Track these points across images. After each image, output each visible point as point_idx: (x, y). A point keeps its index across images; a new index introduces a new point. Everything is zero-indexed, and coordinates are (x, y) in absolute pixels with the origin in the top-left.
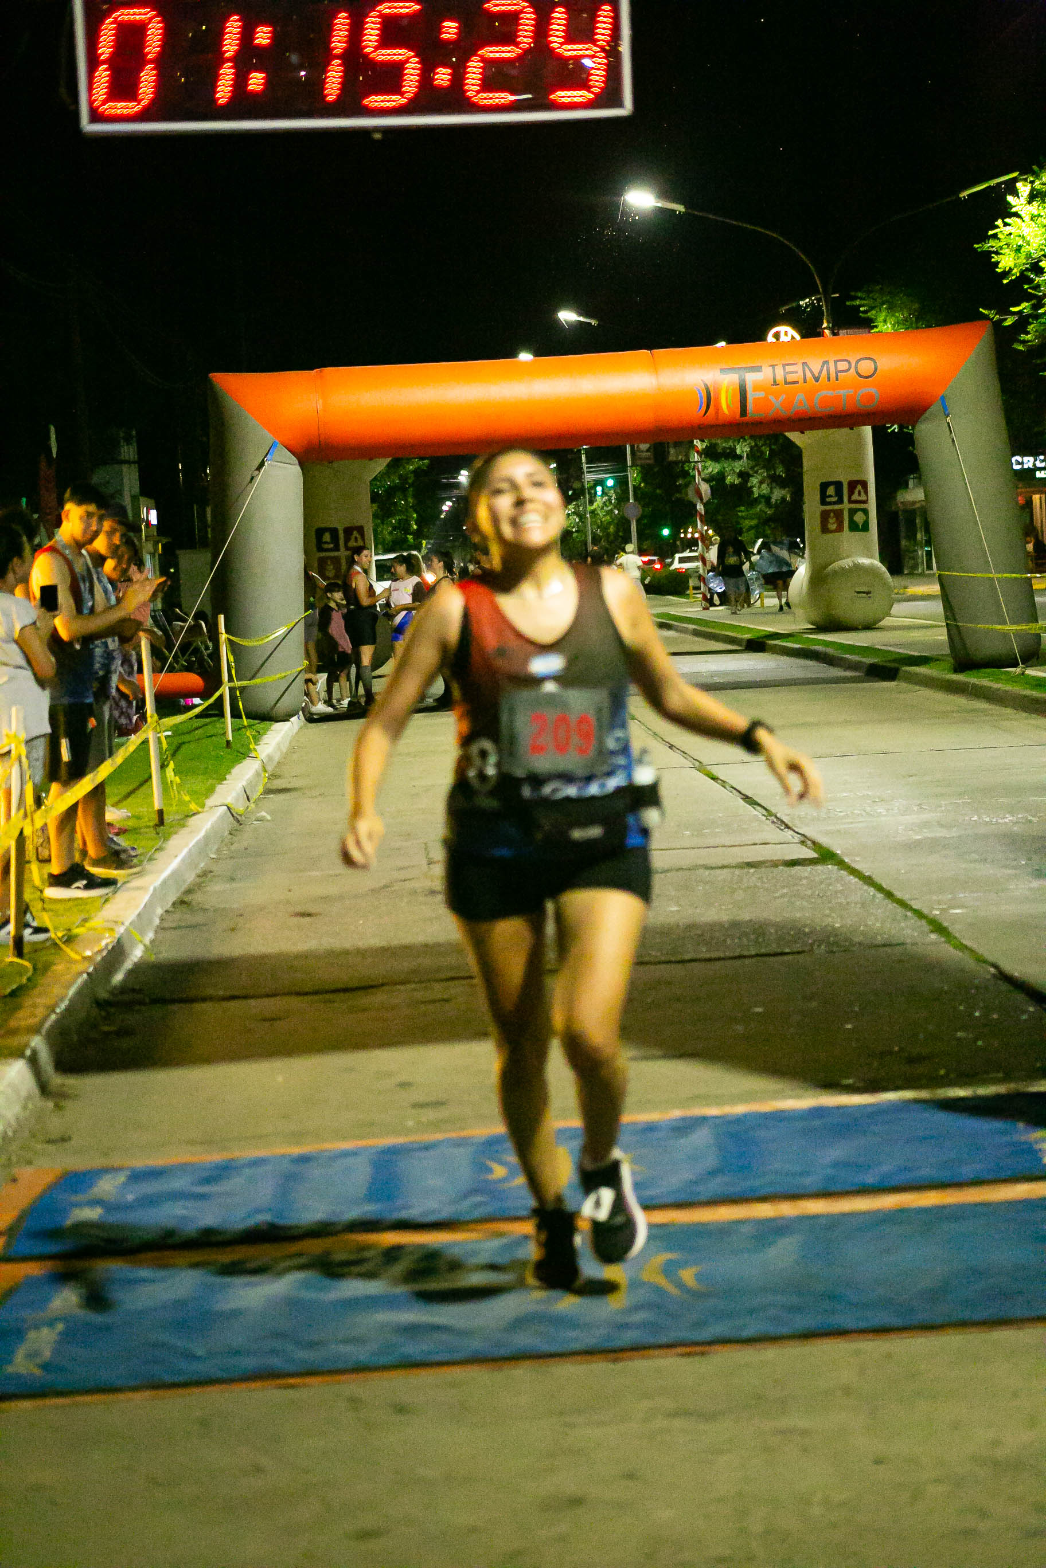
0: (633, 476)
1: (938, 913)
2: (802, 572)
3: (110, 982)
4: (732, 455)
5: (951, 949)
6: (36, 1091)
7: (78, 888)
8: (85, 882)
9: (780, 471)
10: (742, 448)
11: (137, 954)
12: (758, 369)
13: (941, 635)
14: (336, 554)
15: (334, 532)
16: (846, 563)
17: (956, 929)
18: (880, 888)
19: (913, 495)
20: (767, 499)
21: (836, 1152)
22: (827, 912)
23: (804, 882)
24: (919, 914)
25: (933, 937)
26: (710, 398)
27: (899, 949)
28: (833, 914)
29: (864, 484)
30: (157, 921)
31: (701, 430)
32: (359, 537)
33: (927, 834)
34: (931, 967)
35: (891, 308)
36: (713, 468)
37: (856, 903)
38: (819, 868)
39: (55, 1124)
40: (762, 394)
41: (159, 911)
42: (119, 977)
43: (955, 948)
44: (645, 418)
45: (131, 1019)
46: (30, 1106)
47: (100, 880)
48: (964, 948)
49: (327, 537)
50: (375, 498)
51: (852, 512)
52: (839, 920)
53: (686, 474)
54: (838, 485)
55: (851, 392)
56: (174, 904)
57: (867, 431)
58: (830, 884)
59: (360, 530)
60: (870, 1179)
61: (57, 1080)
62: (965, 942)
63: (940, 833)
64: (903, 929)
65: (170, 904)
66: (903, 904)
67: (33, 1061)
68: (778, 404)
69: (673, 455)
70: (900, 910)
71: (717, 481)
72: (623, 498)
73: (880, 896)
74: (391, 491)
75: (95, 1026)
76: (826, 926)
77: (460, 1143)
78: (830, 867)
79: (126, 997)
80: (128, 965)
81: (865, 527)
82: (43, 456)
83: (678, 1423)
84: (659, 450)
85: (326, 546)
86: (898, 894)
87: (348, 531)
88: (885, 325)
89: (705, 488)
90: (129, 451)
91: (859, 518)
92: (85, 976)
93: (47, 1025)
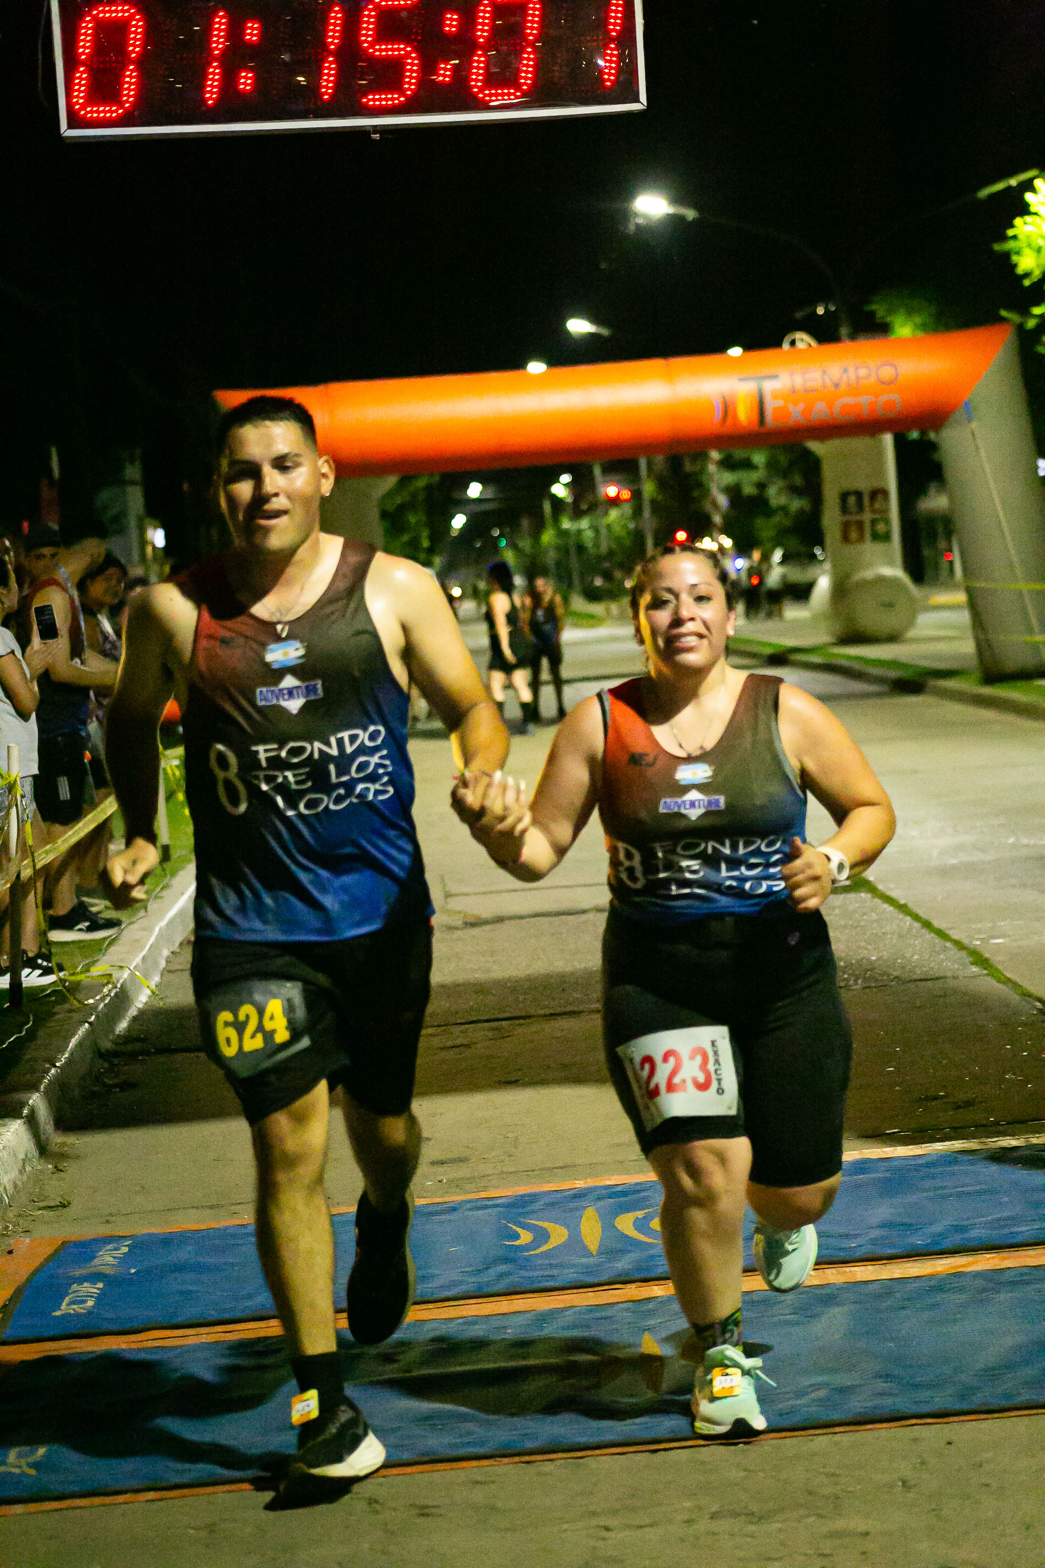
0: (649, 488)
1: (978, 943)
2: (823, 584)
3: (113, 1031)
4: (747, 465)
5: (994, 982)
6: (34, 1152)
7: (80, 930)
8: (87, 924)
9: (798, 480)
10: (759, 458)
11: (141, 999)
12: (775, 377)
13: (967, 647)
16: (869, 574)
17: (998, 960)
18: (916, 918)
19: (935, 502)
20: (784, 509)
21: (883, 1211)
22: (863, 944)
23: (837, 911)
24: (959, 945)
25: (975, 969)
26: (728, 408)
27: (939, 984)
28: (868, 947)
29: (885, 493)
30: (163, 964)
31: (719, 440)
33: (963, 858)
34: (974, 1002)
35: (910, 312)
36: (728, 478)
37: (893, 933)
38: (852, 896)
39: (55, 1188)
40: (780, 403)
41: (166, 953)
42: (123, 1026)
43: (999, 981)
44: (661, 428)
45: (135, 1070)
46: (28, 1168)
47: (103, 921)
48: (1008, 981)
50: (384, 515)
51: (874, 522)
52: (875, 952)
53: (700, 485)
54: (859, 495)
55: (872, 398)
56: (181, 944)
57: (888, 440)
58: (865, 914)
60: (918, 1241)
61: (57, 1139)
62: (1009, 975)
63: (977, 857)
64: (943, 961)
65: (177, 944)
66: (941, 934)
67: (32, 1121)
68: (796, 413)
69: (688, 467)
70: (937, 940)
71: (734, 492)
72: (637, 511)
73: (917, 925)
74: (402, 508)
75: (98, 1079)
76: (862, 959)
77: (482, 1205)
78: (863, 895)
79: (129, 1047)
80: (133, 1012)
81: (886, 537)
83: (724, 1525)
84: (675, 462)
86: (936, 923)
88: (904, 329)
89: (722, 500)
90: (133, 471)
91: (881, 527)
92: (87, 1025)
93: (46, 1081)
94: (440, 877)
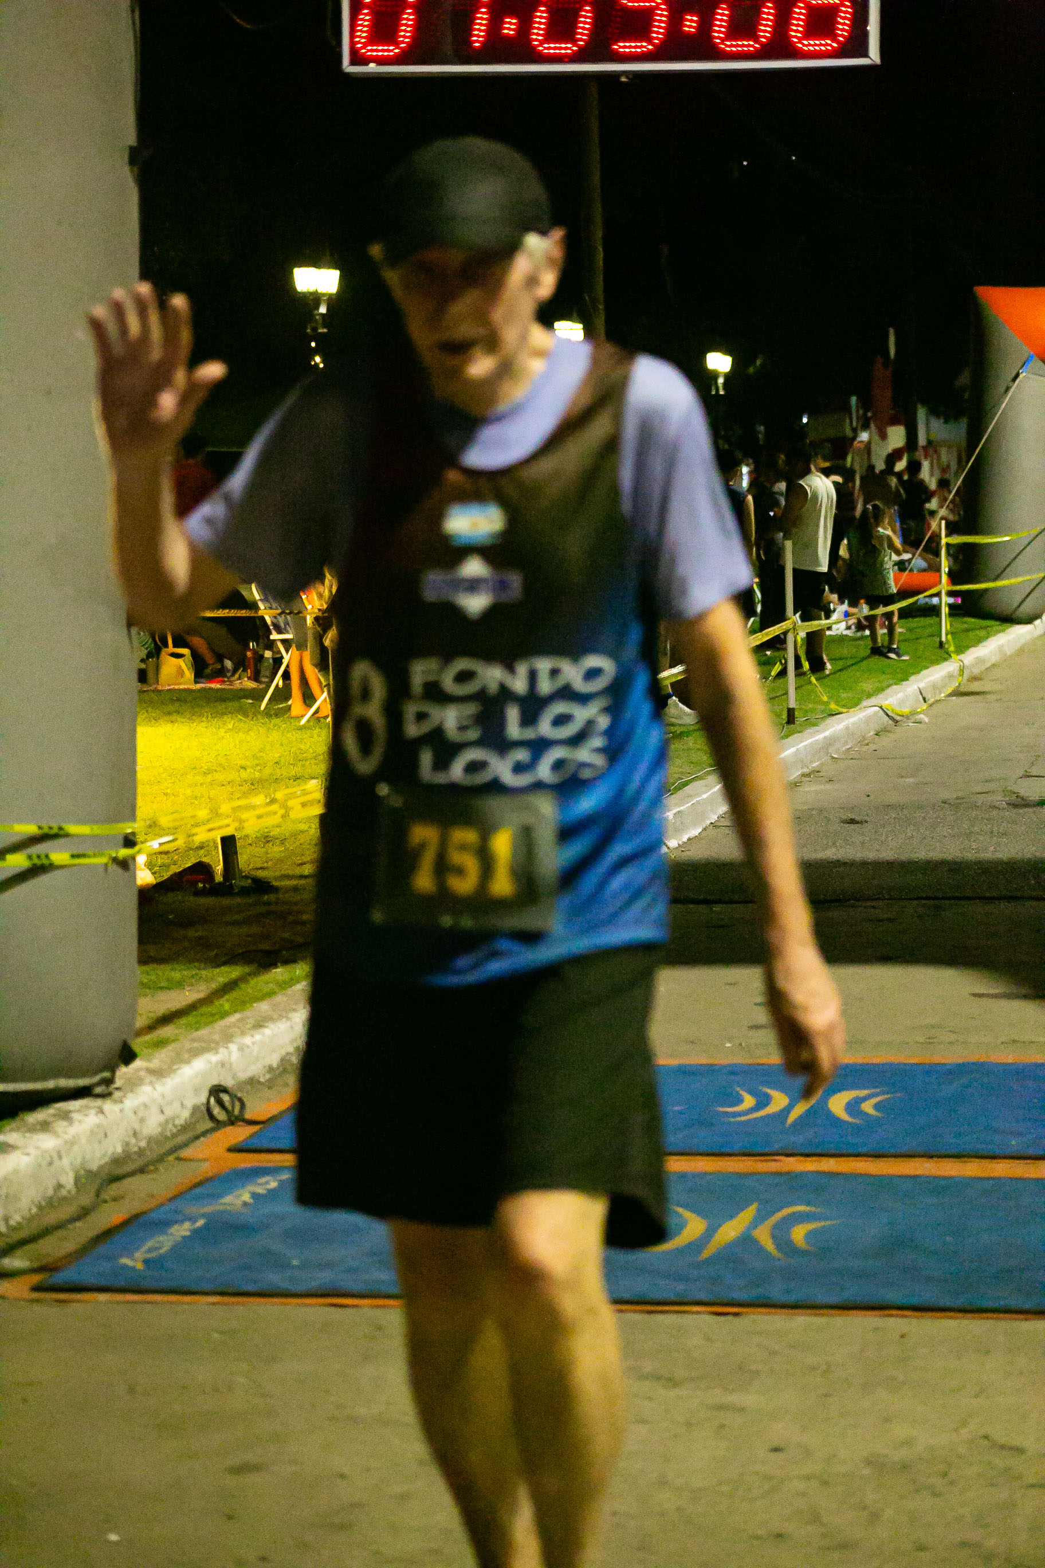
30: (712, 819)
82: (879, 358)
94: (1033, 759)
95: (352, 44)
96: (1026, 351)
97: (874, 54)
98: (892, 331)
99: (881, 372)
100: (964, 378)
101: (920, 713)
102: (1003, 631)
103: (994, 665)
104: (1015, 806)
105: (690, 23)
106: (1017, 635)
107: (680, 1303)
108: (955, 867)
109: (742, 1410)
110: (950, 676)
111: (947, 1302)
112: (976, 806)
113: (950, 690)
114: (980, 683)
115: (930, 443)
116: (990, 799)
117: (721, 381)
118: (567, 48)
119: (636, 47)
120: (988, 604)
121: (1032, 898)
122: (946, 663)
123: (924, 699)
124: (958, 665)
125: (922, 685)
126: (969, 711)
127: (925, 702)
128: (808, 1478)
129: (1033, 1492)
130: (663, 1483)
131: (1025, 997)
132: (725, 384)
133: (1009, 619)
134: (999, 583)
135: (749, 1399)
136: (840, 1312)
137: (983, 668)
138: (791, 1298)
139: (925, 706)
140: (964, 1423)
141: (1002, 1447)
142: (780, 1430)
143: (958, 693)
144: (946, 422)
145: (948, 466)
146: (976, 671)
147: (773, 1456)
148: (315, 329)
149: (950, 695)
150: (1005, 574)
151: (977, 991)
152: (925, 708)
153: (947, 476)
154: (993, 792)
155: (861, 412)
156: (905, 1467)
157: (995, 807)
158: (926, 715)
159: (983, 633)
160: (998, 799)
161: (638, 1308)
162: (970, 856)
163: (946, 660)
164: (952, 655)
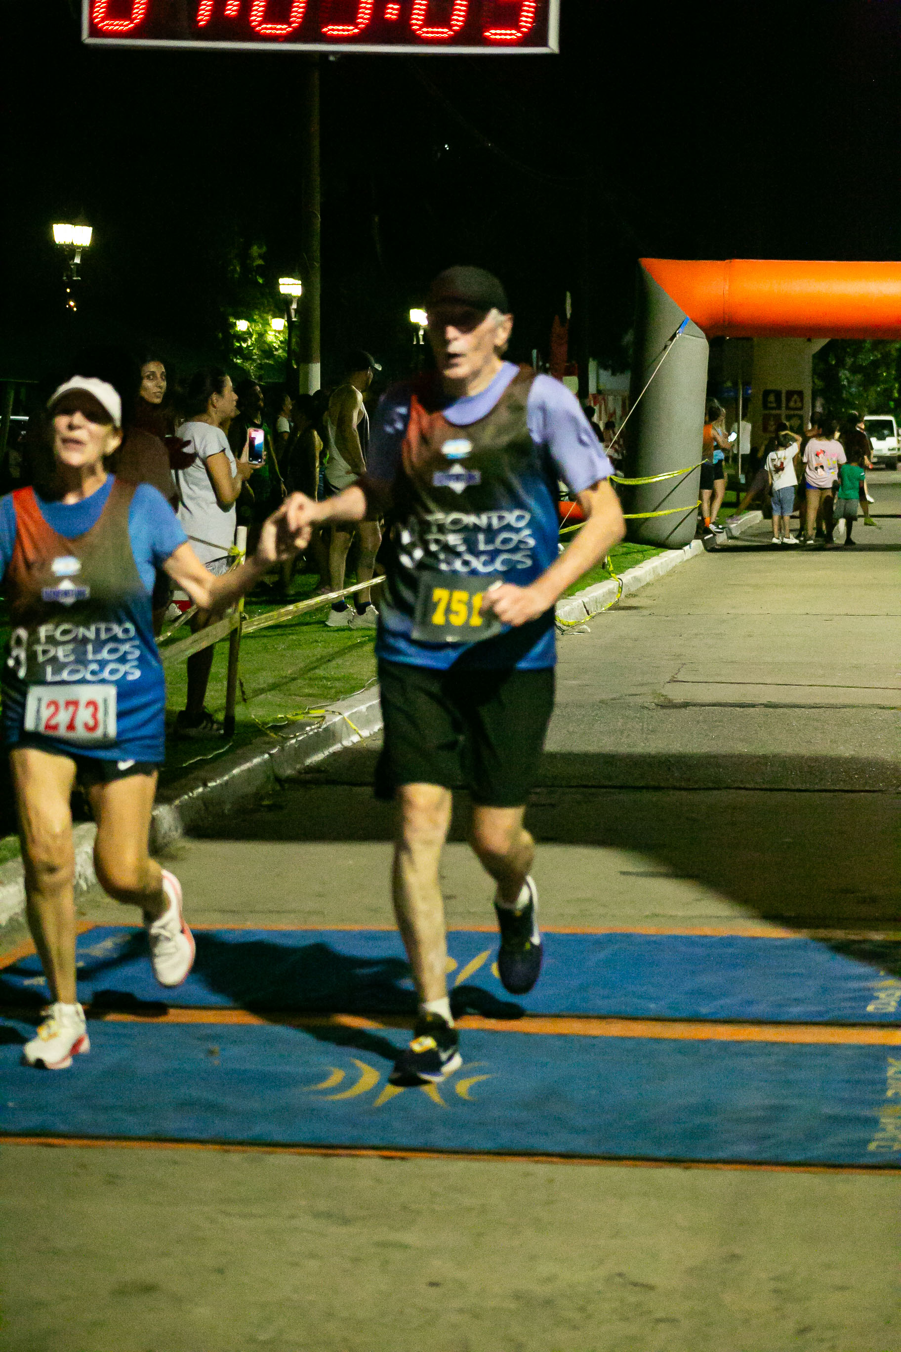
3: (301, 762)
11: (352, 739)
14: (777, 412)
15: (778, 394)
32: (798, 399)
49: (772, 398)
59: (800, 394)
80: (336, 748)
82: (557, 317)
85: (769, 405)
87: (790, 394)
92: (266, 756)
93: (186, 797)
94: (680, 665)
95: (91, 19)
96: (682, 315)
97: (553, 45)
98: (568, 294)
99: (558, 329)
100: (629, 337)
101: (584, 624)
102: (658, 554)
103: (648, 584)
104: (663, 707)
105: (392, 11)
106: (669, 558)
107: (353, 1147)
108: (609, 760)
109: (404, 1247)
110: (611, 593)
111: (591, 1149)
112: (629, 706)
113: (609, 605)
114: (637, 599)
115: (599, 392)
116: (639, 700)
117: (421, 333)
118: (282, 29)
119: (343, 30)
120: (644, 532)
121: (675, 788)
122: (608, 581)
123: (588, 612)
124: (618, 583)
125: (586, 600)
126: (627, 623)
127: (589, 614)
128: (461, 1311)
129: (662, 1326)
130: (330, 1315)
131: (667, 876)
132: (424, 336)
133: (663, 545)
134: (655, 514)
135: (409, 1237)
136: (495, 1158)
137: (639, 585)
138: (453, 1144)
139: (588, 618)
140: (601, 1262)
141: (635, 1284)
142: (440, 1267)
143: (616, 607)
144: (614, 374)
145: (615, 412)
146: (633, 589)
147: (433, 1291)
148: (70, 277)
149: (610, 609)
150: (661, 507)
151: (625, 869)
152: (588, 619)
153: (613, 419)
154: (644, 694)
155: (541, 363)
156: (548, 1303)
157: (643, 707)
158: (589, 626)
159: (640, 556)
160: (648, 701)
161: (316, 1151)
162: (623, 749)
163: (607, 578)
164: (612, 575)
